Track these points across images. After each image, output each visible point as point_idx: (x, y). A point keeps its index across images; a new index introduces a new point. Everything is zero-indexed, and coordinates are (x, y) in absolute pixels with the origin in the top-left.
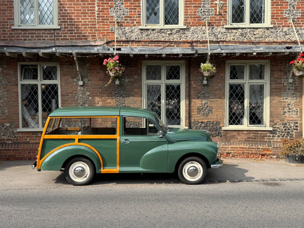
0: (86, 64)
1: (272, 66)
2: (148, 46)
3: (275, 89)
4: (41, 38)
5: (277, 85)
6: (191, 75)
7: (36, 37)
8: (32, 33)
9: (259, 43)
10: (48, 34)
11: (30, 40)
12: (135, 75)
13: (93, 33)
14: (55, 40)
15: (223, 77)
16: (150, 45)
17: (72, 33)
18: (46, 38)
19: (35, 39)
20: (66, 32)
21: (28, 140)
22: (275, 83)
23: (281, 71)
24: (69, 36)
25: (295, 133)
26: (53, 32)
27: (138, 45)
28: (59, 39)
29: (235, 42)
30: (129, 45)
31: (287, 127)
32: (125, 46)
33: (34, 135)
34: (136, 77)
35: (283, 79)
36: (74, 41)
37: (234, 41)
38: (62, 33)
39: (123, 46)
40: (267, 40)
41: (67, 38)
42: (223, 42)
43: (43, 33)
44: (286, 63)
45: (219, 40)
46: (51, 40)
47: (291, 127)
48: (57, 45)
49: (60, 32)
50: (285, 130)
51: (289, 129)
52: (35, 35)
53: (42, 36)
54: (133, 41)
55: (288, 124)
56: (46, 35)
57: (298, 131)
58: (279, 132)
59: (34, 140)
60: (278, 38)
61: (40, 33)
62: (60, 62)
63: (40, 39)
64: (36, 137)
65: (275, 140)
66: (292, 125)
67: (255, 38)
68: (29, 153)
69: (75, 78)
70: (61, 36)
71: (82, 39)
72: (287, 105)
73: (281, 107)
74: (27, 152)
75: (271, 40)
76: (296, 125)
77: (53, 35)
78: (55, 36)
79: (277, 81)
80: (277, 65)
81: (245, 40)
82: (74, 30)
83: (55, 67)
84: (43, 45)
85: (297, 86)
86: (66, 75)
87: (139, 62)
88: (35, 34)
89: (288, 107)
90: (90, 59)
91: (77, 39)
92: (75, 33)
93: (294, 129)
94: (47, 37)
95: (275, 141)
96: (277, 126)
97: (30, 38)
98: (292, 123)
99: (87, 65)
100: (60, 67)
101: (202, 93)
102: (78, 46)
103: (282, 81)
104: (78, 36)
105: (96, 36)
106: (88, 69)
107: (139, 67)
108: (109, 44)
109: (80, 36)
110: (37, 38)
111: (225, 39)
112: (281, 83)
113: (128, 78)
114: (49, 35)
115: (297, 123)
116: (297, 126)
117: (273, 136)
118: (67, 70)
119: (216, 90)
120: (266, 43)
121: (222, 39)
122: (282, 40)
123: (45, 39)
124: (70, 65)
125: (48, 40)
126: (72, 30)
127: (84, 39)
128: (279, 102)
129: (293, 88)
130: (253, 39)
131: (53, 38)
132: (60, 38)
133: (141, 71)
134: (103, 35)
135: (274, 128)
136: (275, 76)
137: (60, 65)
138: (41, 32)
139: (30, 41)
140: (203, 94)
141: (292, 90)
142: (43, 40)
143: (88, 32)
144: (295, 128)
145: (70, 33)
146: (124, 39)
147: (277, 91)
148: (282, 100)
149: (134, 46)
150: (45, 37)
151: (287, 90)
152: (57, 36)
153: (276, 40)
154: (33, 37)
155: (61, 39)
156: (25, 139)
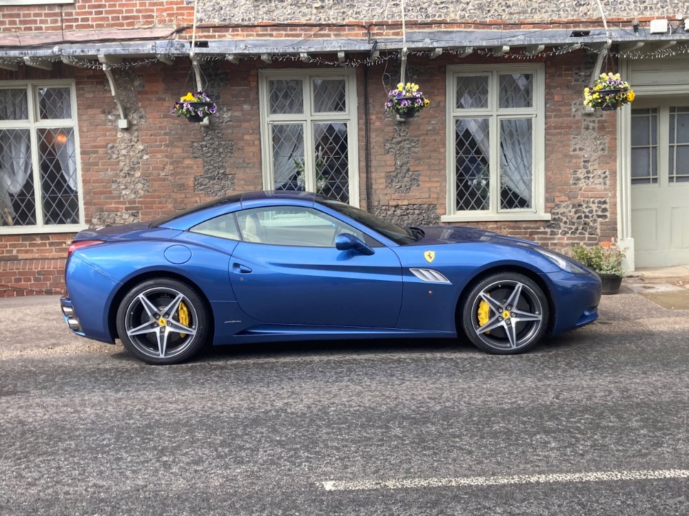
0: (132, 81)
1: (549, 77)
2: (271, 35)
3: (556, 128)
4: (33, 26)
5: (561, 119)
6: (371, 100)
7: (21, 22)
8: (11, 16)
9: (518, 25)
10: (47, 15)
11: (9, 30)
12: (245, 102)
13: (147, 10)
14: (62, 29)
15: (442, 104)
16: (274, 33)
17: (101, 13)
18: (43, 26)
19: (20, 28)
20: (87, 10)
21: (14, 253)
22: (555, 116)
23: (568, 87)
24: (94, 20)
25: (601, 224)
26: (57, 10)
27: (247, 36)
28: (72, 26)
29: (467, 24)
30: (228, 36)
31: (584, 212)
32: (219, 36)
33: (28, 243)
34: (246, 107)
35: (573, 106)
36: (105, 30)
37: (463, 21)
38: (77, 14)
39: (214, 37)
40: (537, 18)
41: (90, 23)
42: (440, 23)
43: (36, 15)
44: (579, 69)
45: (429, 20)
46: (53, 28)
47: (591, 212)
48: (69, 39)
49: (74, 11)
50: (579, 218)
51: (586, 217)
52: (17, 19)
53: (35, 22)
54: (236, 26)
55: (585, 206)
56: (43, 18)
57: (607, 220)
58: (565, 223)
59: (27, 252)
60: (562, 12)
61: (29, 15)
62: (76, 77)
63: (30, 29)
64: (31, 245)
65: (556, 241)
66: (594, 207)
67: (511, 14)
68: (18, 280)
69: (109, 113)
70: (76, 20)
71: (122, 25)
72: (582, 164)
73: (569, 167)
74: (13, 278)
75: (546, 18)
76: (603, 206)
77: (59, 19)
78: (62, 21)
79: (560, 111)
80: (560, 75)
81: (488, 20)
82: (105, 6)
83: (68, 91)
84: (36, 42)
85: (605, 121)
86: (90, 107)
87: (253, 72)
88: (18, 16)
89: (585, 167)
90: (143, 68)
91: (113, 25)
92: (107, 12)
93: (599, 216)
94: (46, 22)
95: (555, 244)
96: (561, 210)
97: (7, 26)
98: (593, 203)
99: (137, 83)
100: (78, 90)
101: (395, 140)
102: (114, 40)
103: (570, 110)
104: (113, 19)
105: (153, 17)
106: (139, 93)
107: (253, 84)
108: (184, 34)
109: (118, 18)
110: (23, 27)
111: (443, 18)
112: (569, 116)
113: (228, 110)
114: (49, 19)
115: (605, 202)
116: (605, 210)
117: (553, 233)
118: (91, 95)
119: (427, 134)
120: (534, 24)
121: (436, 18)
122: (570, 18)
123: (40, 28)
124: (98, 83)
125: (47, 28)
126: (100, 6)
127: (129, 24)
128: (566, 156)
129: (596, 125)
130: (505, 17)
131: (59, 24)
132: (74, 24)
133: (257, 93)
134: (169, 15)
135: (553, 214)
136: (556, 98)
137: (77, 84)
138: (32, 12)
139: (7, 34)
140: (399, 143)
141: (594, 129)
142: (37, 29)
143: (135, 9)
144: (600, 213)
145: (97, 13)
146: (217, 21)
147: (560, 133)
148: (572, 153)
149: (241, 35)
150: (42, 22)
151: (583, 131)
152: (67, 21)
153: (555, 18)
154: (13, 23)
155: (78, 27)
156: (8, 251)
